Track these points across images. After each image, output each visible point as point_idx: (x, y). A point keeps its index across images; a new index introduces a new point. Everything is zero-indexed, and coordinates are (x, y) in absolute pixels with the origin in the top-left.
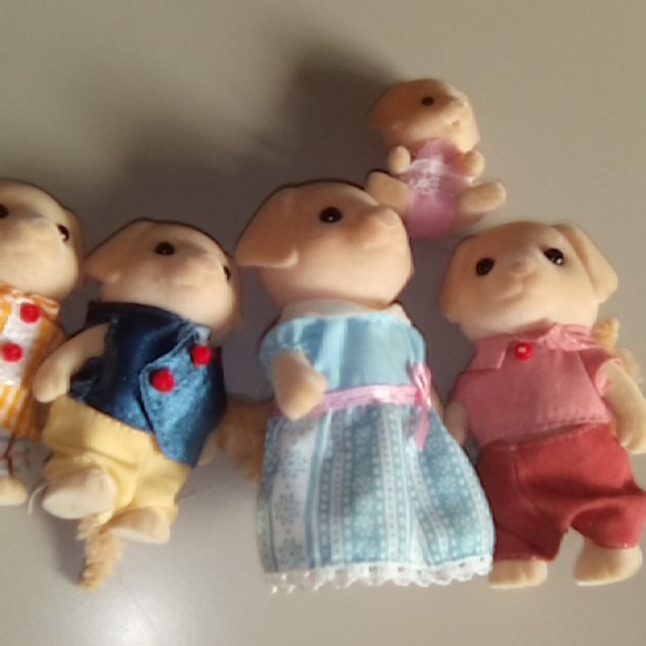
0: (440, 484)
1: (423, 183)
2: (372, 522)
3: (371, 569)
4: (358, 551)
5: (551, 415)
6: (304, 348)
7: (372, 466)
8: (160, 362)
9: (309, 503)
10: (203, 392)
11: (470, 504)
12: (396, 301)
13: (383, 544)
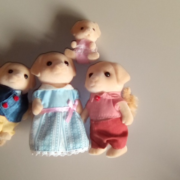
0: (73, 130)
1: (79, 51)
2: (48, 142)
3: (48, 153)
4: (45, 148)
5: (102, 115)
6: (40, 98)
7: (51, 128)
9: (36, 136)
11: (80, 136)
12: (70, 83)
13: (50, 147)
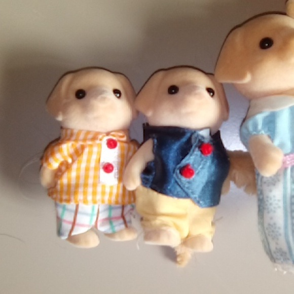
6: (266, 132)
8: (185, 162)
10: (213, 168)
